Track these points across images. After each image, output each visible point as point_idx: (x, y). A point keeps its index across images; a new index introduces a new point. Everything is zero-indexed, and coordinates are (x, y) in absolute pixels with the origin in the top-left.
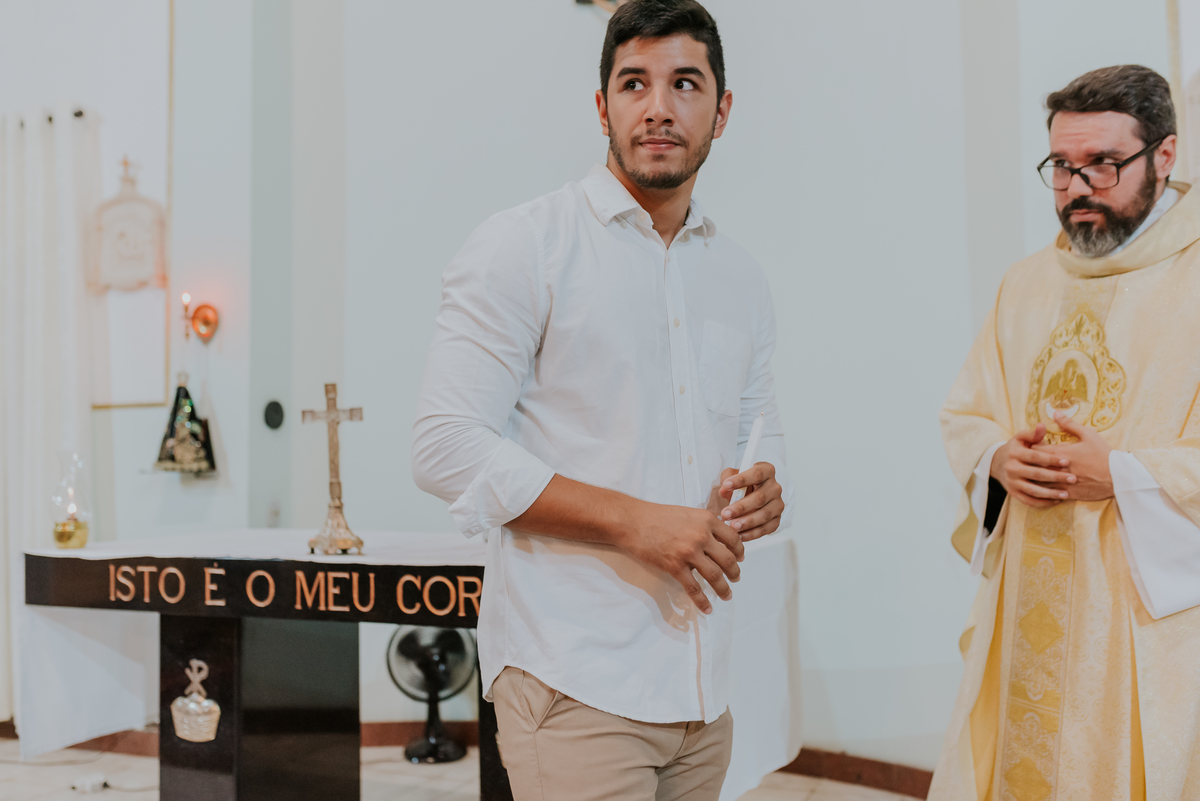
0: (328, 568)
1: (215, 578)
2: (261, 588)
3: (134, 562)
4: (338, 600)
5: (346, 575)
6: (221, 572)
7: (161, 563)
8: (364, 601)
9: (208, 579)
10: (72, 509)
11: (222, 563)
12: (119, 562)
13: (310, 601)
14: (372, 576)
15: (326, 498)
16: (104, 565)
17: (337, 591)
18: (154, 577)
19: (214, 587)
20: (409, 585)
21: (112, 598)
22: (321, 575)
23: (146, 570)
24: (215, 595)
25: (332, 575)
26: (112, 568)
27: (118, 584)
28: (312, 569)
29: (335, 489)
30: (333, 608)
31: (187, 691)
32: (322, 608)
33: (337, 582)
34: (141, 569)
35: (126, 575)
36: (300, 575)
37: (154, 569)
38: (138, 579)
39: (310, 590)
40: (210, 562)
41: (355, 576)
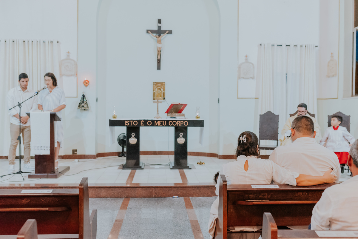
0: (159, 120)
1: (142, 122)
2: (149, 123)
3: (129, 120)
4: (161, 124)
5: (162, 121)
6: (143, 121)
7: (134, 120)
8: (164, 124)
9: (141, 122)
10: (115, 114)
11: (143, 120)
12: (126, 121)
13: (157, 125)
14: (166, 121)
15: (156, 112)
16: (124, 121)
17: (161, 123)
18: (132, 122)
19: (142, 123)
20: (171, 123)
21: (125, 125)
22: (158, 121)
23: (131, 121)
24: (142, 124)
25: (160, 121)
26: (125, 121)
27: (126, 123)
28: (157, 121)
29: (158, 111)
30: (160, 125)
31: (132, 137)
32: (158, 125)
33: (161, 122)
34: (130, 121)
35: (127, 122)
36: (155, 122)
37: (132, 121)
38: (130, 123)
39: (157, 123)
40: (142, 120)
41: (163, 121)
